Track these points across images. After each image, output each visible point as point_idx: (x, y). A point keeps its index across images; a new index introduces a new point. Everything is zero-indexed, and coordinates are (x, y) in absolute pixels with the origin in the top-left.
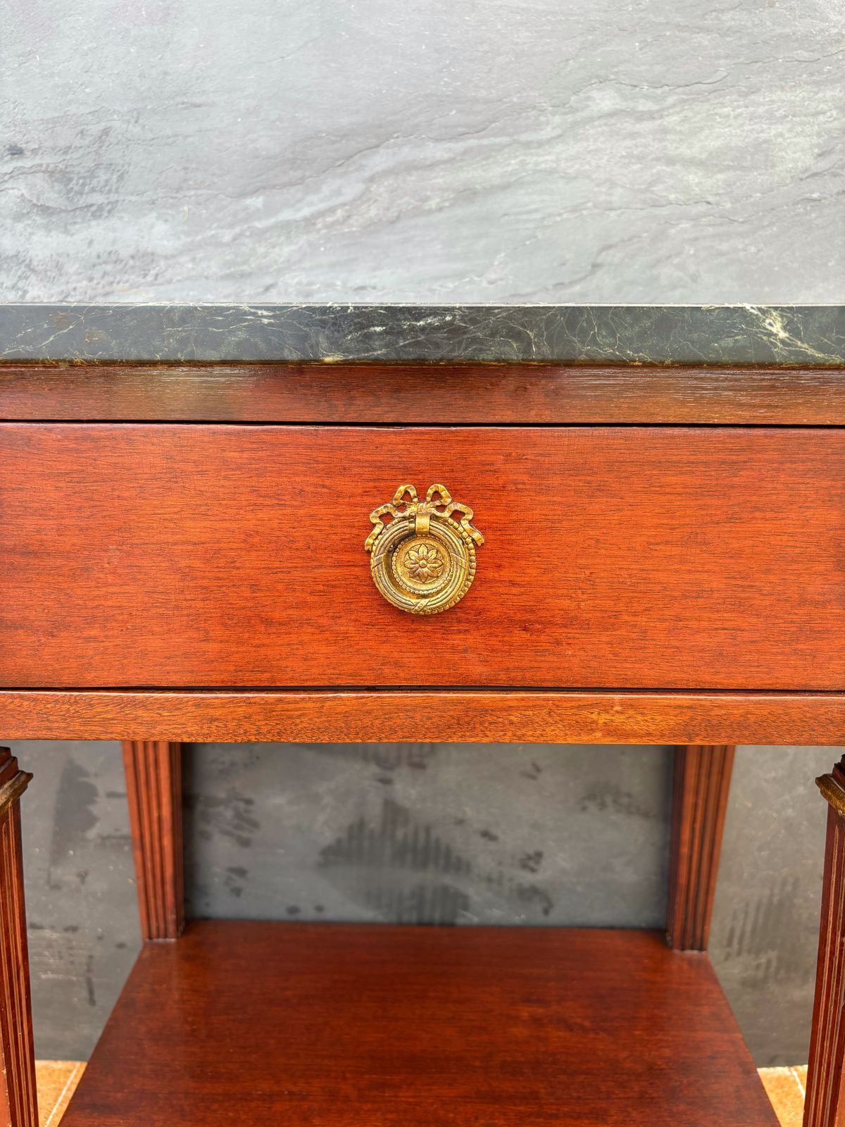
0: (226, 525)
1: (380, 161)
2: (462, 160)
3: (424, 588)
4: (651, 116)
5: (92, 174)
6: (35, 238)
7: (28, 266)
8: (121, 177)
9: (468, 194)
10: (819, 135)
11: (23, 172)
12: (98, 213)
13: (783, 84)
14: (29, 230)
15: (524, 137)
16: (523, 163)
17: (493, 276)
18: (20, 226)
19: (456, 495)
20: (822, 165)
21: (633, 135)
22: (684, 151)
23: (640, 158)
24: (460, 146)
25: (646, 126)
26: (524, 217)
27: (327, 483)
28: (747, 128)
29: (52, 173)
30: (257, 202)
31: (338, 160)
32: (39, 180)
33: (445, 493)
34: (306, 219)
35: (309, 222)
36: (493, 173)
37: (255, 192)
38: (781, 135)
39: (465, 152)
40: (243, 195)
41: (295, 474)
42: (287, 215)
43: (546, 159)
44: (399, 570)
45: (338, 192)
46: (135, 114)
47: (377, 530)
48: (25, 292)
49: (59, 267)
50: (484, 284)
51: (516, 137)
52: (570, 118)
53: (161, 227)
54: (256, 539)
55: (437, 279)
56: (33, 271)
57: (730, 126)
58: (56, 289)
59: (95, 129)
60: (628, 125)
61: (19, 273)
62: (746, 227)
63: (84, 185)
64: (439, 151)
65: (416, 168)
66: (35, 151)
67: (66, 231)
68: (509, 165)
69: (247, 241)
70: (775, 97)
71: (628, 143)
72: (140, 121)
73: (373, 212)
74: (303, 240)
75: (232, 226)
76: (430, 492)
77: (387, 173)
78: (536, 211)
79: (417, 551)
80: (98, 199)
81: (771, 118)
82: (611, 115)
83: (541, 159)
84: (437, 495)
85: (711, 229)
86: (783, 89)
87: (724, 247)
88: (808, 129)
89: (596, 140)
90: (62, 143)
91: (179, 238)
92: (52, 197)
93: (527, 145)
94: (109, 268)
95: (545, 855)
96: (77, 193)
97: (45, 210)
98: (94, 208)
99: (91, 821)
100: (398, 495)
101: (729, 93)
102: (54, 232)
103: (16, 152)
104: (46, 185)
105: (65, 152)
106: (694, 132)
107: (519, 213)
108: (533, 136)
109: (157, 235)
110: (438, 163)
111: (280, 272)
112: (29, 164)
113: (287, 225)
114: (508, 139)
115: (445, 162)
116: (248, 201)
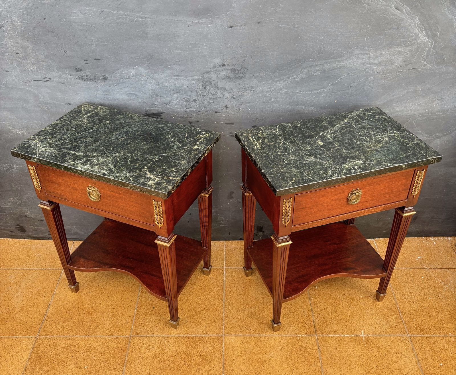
1: (305, 65)
2: (324, 64)
4: (367, 54)
5: (240, 70)
6: (227, 83)
7: (225, 89)
8: (247, 70)
9: (324, 71)
10: (404, 57)
12: (241, 78)
13: (398, 46)
15: (338, 59)
17: (328, 89)
18: (224, 81)
20: (404, 64)
21: (362, 59)
22: (374, 62)
23: (364, 63)
24: (323, 62)
25: (366, 56)
26: (336, 76)
28: (388, 56)
29: (231, 70)
31: (296, 64)
32: (229, 71)
36: (330, 67)
38: (396, 58)
40: (274, 72)
42: (282, 77)
43: (342, 64)
45: (295, 71)
46: (251, 56)
48: (224, 95)
49: (232, 89)
51: (336, 59)
52: (349, 55)
53: (255, 81)
56: (226, 90)
57: (384, 56)
58: (231, 94)
59: (242, 60)
60: (362, 56)
61: (223, 91)
62: (385, 77)
63: (239, 72)
64: (319, 62)
65: (313, 66)
66: (228, 65)
67: (234, 82)
68: (334, 65)
69: (274, 82)
70: (395, 50)
71: (361, 60)
72: (252, 58)
73: (302, 76)
74: (286, 82)
75: (271, 80)
77: (307, 67)
78: (339, 75)
80: (241, 75)
81: (394, 54)
82: (358, 54)
85: (377, 78)
86: (397, 48)
88: (402, 56)
89: (354, 60)
90: (234, 63)
91: (259, 83)
92: (232, 75)
93: (339, 61)
94: (243, 89)
96: (237, 74)
97: (230, 78)
98: (240, 77)
101: (385, 49)
102: (231, 82)
103: (224, 65)
104: (230, 72)
105: (235, 65)
106: (376, 58)
107: (335, 75)
108: (340, 59)
109: (254, 82)
110: (318, 65)
111: (281, 89)
112: (226, 68)
113: (283, 79)
114: (334, 60)
115: (320, 65)
116: (275, 74)
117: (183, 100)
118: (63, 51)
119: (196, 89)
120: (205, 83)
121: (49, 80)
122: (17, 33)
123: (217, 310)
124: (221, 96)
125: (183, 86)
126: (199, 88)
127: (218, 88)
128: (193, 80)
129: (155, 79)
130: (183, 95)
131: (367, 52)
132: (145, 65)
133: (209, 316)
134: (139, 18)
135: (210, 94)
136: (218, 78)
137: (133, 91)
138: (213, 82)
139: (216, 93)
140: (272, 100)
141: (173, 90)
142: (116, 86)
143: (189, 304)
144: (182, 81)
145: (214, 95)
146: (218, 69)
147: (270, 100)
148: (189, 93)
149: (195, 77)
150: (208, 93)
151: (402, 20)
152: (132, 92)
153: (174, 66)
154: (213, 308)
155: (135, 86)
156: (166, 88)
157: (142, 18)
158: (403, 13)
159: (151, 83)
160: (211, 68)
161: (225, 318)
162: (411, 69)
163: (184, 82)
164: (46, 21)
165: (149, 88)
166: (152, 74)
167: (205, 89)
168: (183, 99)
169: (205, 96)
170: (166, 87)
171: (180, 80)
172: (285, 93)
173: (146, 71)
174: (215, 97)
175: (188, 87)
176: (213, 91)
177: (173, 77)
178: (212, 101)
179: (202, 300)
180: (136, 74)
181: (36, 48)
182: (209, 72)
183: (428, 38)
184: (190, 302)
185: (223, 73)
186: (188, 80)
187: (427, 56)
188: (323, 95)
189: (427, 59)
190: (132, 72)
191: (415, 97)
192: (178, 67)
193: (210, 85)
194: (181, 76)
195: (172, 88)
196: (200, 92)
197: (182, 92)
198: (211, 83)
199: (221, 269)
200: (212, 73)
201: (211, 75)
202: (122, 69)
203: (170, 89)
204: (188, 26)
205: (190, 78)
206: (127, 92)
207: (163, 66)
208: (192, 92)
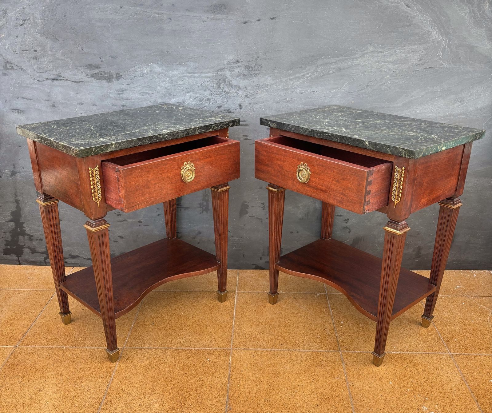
1: (319, 62)
2: (338, 62)
4: (381, 52)
5: (255, 67)
6: (241, 81)
7: (239, 88)
8: (261, 67)
9: (339, 70)
10: (419, 56)
11: (239, 66)
12: (256, 75)
13: (412, 44)
14: (240, 79)
15: (352, 57)
16: (352, 63)
17: (344, 88)
18: (238, 78)
19: (308, 166)
20: (420, 62)
21: (377, 56)
22: (389, 60)
23: (379, 61)
24: (338, 59)
25: (380, 54)
26: (352, 75)
28: (403, 54)
29: (245, 67)
30: (291, 72)
31: (310, 62)
32: (243, 68)
33: (306, 165)
35: (303, 76)
36: (345, 65)
37: (291, 70)
38: (411, 56)
39: (339, 60)
40: (288, 70)
42: (297, 75)
43: (357, 62)
44: (300, 175)
45: (309, 70)
46: (265, 53)
48: (238, 93)
49: (246, 88)
51: (350, 57)
52: (363, 52)
53: (270, 78)
56: (240, 89)
57: (399, 54)
58: (245, 93)
59: (256, 56)
60: (376, 54)
61: (237, 89)
62: (402, 77)
63: (253, 69)
64: (333, 60)
65: (327, 64)
66: (242, 62)
67: (248, 80)
68: (349, 63)
69: (288, 81)
70: (410, 47)
71: (376, 58)
72: (266, 54)
73: (317, 74)
74: (301, 81)
75: (285, 78)
77: (321, 65)
78: (354, 73)
80: (255, 72)
81: (409, 52)
82: (372, 52)
83: (356, 61)
85: (394, 77)
86: (412, 45)
87: (397, 81)
88: (417, 55)
89: (369, 58)
90: (248, 60)
91: (273, 81)
92: (245, 72)
93: (353, 59)
94: (257, 88)
95: (350, 219)
96: (251, 71)
97: (244, 75)
98: (254, 74)
99: (247, 213)
101: (399, 47)
102: (245, 80)
103: (238, 62)
104: (244, 69)
105: (249, 62)
106: (391, 56)
108: (354, 57)
109: (269, 80)
110: (332, 63)
111: (295, 88)
112: (241, 64)
113: (298, 77)
114: (349, 57)
115: (334, 62)
116: (289, 72)
117: (196, 99)
118: (80, 48)
119: (209, 87)
120: (219, 81)
121: (63, 78)
122: (38, 30)
124: (235, 94)
125: (196, 84)
126: (213, 86)
127: (232, 86)
128: (208, 77)
129: (169, 77)
130: (196, 93)
131: (381, 50)
132: (159, 63)
134: (156, 14)
135: (224, 93)
136: (231, 75)
137: (146, 90)
138: (227, 80)
139: (229, 91)
140: (287, 100)
141: (187, 89)
142: (129, 84)
144: (196, 79)
145: (228, 93)
146: (232, 65)
147: (284, 99)
148: (203, 92)
149: (209, 75)
150: (222, 91)
151: (414, 17)
152: (145, 91)
153: (188, 63)
154: (221, 325)
155: (148, 84)
157: (158, 14)
158: (414, 10)
159: (165, 81)
162: (428, 68)
163: (198, 80)
164: (66, 18)
165: (162, 87)
166: (167, 71)
167: (219, 87)
168: (197, 97)
169: (218, 94)
170: (180, 86)
171: (194, 78)
172: (300, 93)
173: (161, 69)
174: (229, 95)
175: (201, 85)
176: (227, 90)
177: (187, 75)
178: (226, 100)
179: (209, 318)
180: (150, 71)
181: (54, 45)
182: (222, 69)
183: (442, 36)
185: (237, 70)
186: (202, 77)
187: (443, 54)
188: (339, 95)
189: (443, 57)
190: (146, 70)
191: (435, 98)
192: (192, 64)
193: (224, 83)
194: (195, 73)
195: (185, 86)
196: (214, 90)
197: (195, 90)
198: (224, 81)
199: (233, 293)
200: (226, 70)
201: (225, 72)
202: (137, 67)
203: (184, 87)
204: (204, 22)
205: (204, 75)
206: (140, 90)
207: (177, 63)
208: (205, 90)
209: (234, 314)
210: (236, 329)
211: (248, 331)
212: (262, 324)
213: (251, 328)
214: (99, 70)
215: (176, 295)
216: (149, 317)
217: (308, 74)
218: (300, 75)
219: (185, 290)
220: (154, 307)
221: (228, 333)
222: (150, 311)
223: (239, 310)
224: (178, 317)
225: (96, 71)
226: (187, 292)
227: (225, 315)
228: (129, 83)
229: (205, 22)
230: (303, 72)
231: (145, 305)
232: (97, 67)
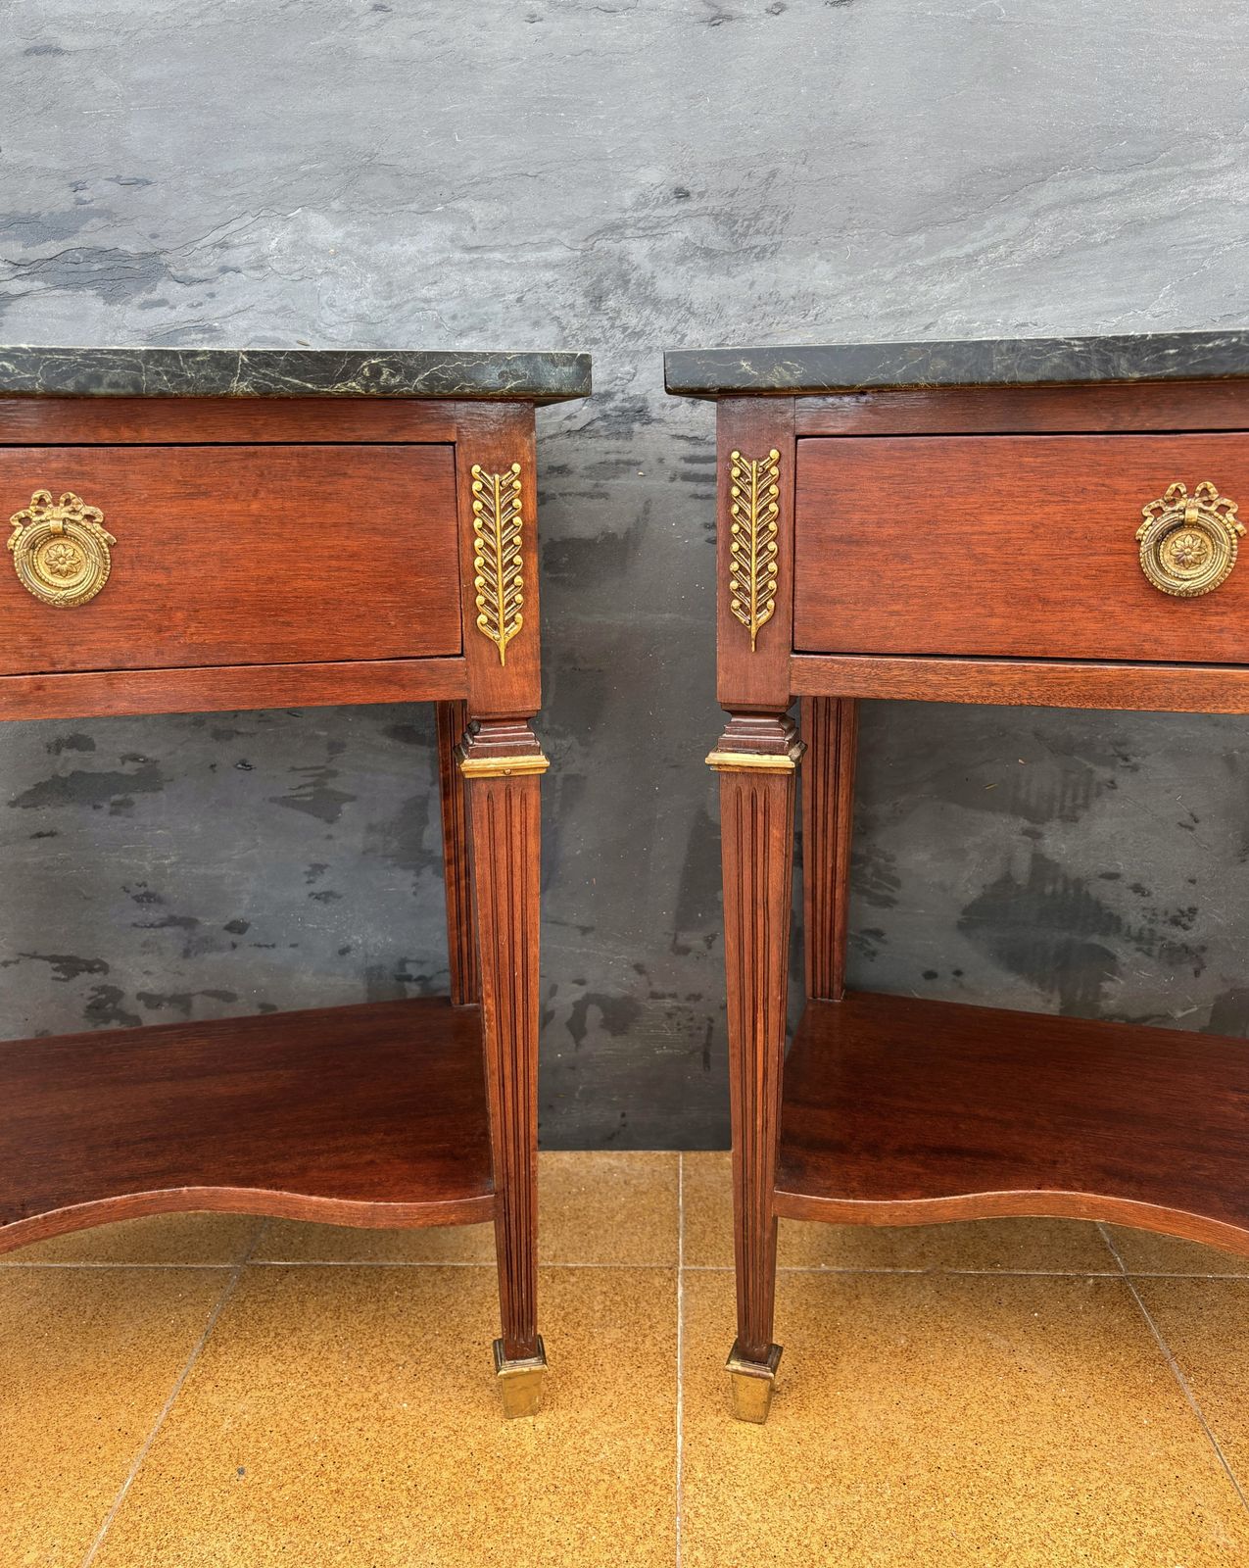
0: (1018, 518)
1: (1046, 195)
2: (1131, 191)
3: (1186, 574)
5: (757, 217)
6: (696, 281)
7: (688, 309)
8: (786, 219)
9: (1135, 226)
11: (688, 216)
12: (761, 254)
14: (691, 273)
15: (1195, 167)
16: (1193, 192)
17: (1158, 310)
18: (682, 269)
19: (1222, 492)
24: (1130, 177)
26: (1194, 247)
27: (1107, 482)
29: (716, 217)
30: (918, 240)
31: (1004, 195)
32: (706, 225)
33: (1213, 490)
34: (968, 256)
35: (971, 259)
36: (1163, 204)
37: (917, 229)
39: (1134, 184)
40: (907, 232)
41: (1080, 475)
42: (948, 253)
43: (1217, 188)
44: (1165, 557)
45: (1001, 228)
46: (803, 155)
47: (1148, 522)
48: (684, 336)
49: (719, 309)
50: (1149, 317)
51: (1187, 167)
52: (1242, 147)
53: (824, 268)
54: (1042, 530)
55: (1099, 314)
56: (693, 313)
58: (714, 332)
59: (762, 172)
61: (679, 316)
63: (748, 227)
64: (1107, 183)
65: (1082, 201)
66: (701, 195)
67: (729, 274)
68: (1177, 195)
69: (908, 278)
72: (808, 163)
73: (1036, 248)
74: (963, 277)
75: (893, 264)
76: (1199, 489)
77: (1051, 208)
78: (1205, 241)
79: (1183, 540)
80: (761, 240)
83: (1212, 187)
84: (1205, 491)
90: (728, 186)
91: (840, 277)
92: (717, 241)
93: (1198, 174)
94: (769, 309)
96: (741, 235)
97: (708, 253)
98: (756, 250)
100: (1169, 492)
102: (716, 275)
103: (682, 194)
104: (711, 228)
105: (732, 195)
107: (1188, 244)
108: (1206, 166)
109: (820, 274)
110: (1105, 195)
111: (941, 310)
112: (695, 207)
113: (948, 263)
114: (1178, 170)
115: (1113, 194)
116: (910, 239)
119: (555, 309)
120: (600, 281)
123: (633, 1499)
124: (669, 340)
125: (497, 294)
126: (572, 306)
127: (655, 303)
128: (548, 265)
129: (377, 268)
130: (496, 339)
132: (335, 205)
133: (582, 1536)
135: (619, 335)
136: (655, 256)
137: (274, 329)
138: (634, 276)
139: (645, 325)
141: (455, 319)
142: (201, 304)
143: (462, 1455)
144: (495, 274)
145: (637, 335)
146: (658, 212)
149: (556, 254)
150: (612, 327)
152: (269, 334)
153: (462, 205)
154: (611, 1486)
155: (284, 303)
156: (423, 309)
159: (356, 286)
160: (625, 211)
161: (685, 1550)
163: (504, 277)
165: (345, 311)
166: (367, 242)
167: (597, 309)
169: (594, 341)
170: (422, 305)
171: (488, 268)
173: (340, 233)
174: (641, 344)
175: (519, 300)
176: (632, 320)
177: (457, 255)
178: (628, 368)
179: (543, 1437)
180: (294, 244)
182: (614, 229)
184: (472, 1443)
185: (682, 233)
186: (524, 267)
190: (275, 239)
192: (478, 211)
193: (620, 292)
194: (492, 249)
195: (450, 306)
196: (575, 323)
197: (491, 326)
198: (624, 280)
199: (662, 1274)
200: (629, 232)
201: (624, 242)
202: (233, 226)
203: (440, 312)
204: (532, 19)
205: (531, 257)
206: (246, 331)
207: (414, 207)
208: (536, 324)
209: (680, 1407)
210: (697, 1515)
211: (765, 1527)
212: (833, 1475)
213: (781, 1505)
214: (70, 240)
215: (383, 1288)
216: (225, 1426)
217: (995, 246)
218: (962, 252)
219: (427, 1258)
220: (263, 1363)
221: (650, 1543)
222: (239, 1386)
223: (699, 1378)
224: (377, 1426)
225: (52, 248)
226: (440, 1268)
227: (631, 1411)
228: (200, 299)
229: (541, 20)
230: (973, 242)
231: (222, 1349)
232: (59, 227)
